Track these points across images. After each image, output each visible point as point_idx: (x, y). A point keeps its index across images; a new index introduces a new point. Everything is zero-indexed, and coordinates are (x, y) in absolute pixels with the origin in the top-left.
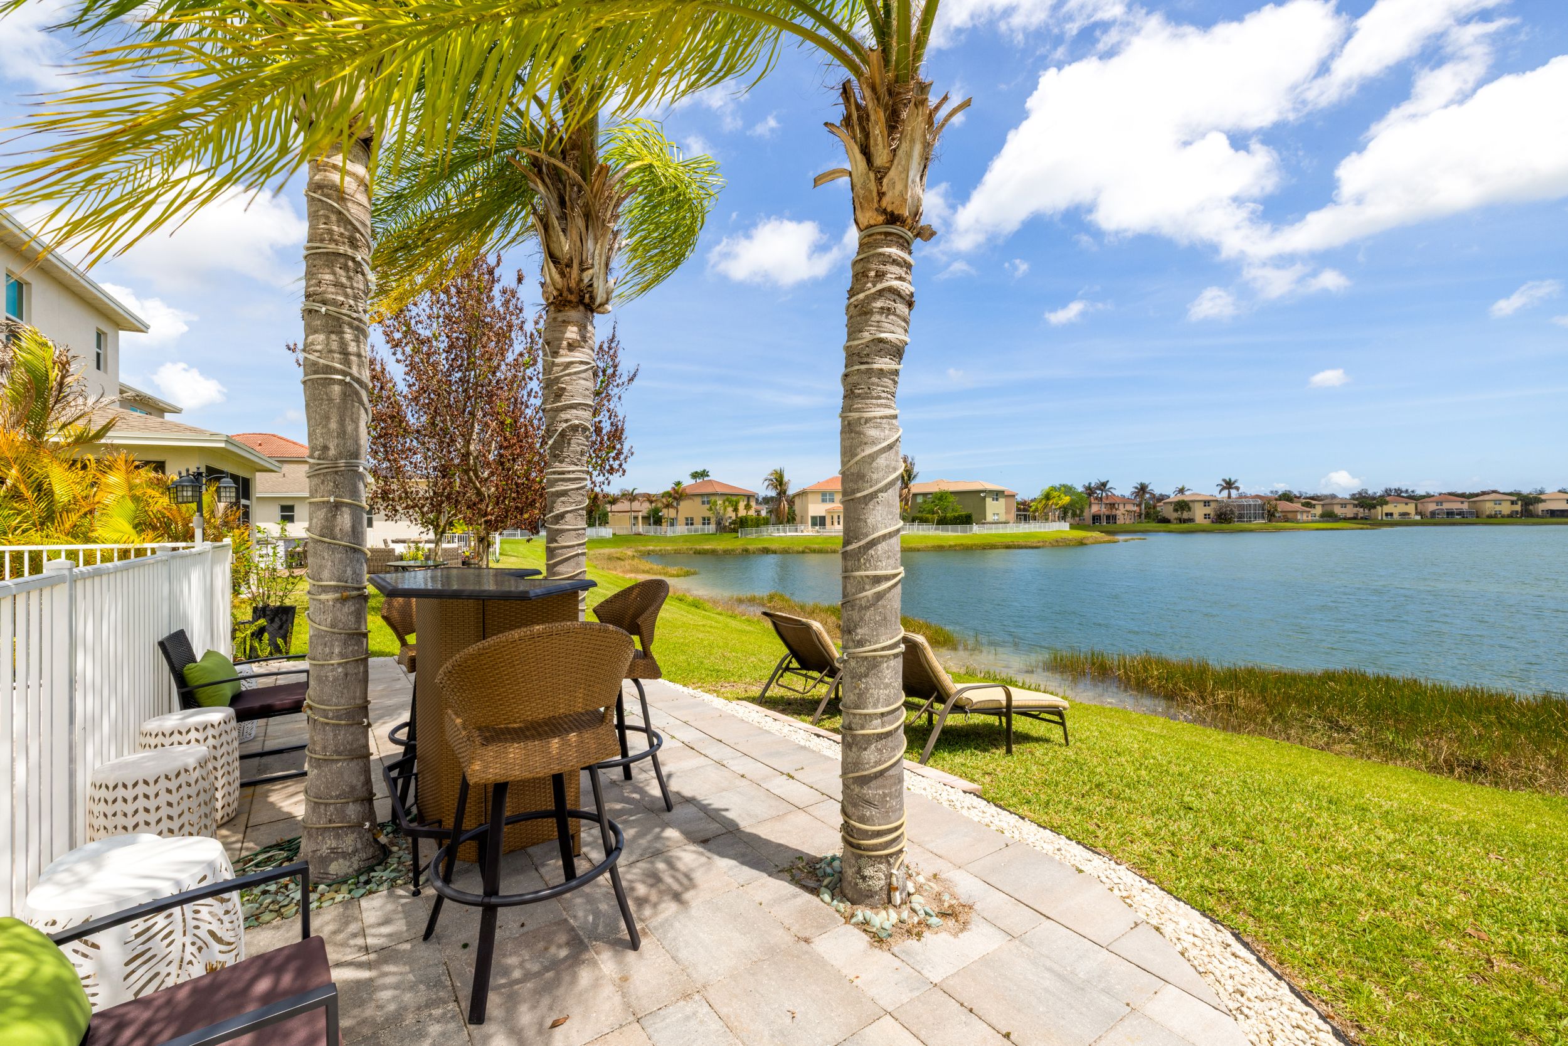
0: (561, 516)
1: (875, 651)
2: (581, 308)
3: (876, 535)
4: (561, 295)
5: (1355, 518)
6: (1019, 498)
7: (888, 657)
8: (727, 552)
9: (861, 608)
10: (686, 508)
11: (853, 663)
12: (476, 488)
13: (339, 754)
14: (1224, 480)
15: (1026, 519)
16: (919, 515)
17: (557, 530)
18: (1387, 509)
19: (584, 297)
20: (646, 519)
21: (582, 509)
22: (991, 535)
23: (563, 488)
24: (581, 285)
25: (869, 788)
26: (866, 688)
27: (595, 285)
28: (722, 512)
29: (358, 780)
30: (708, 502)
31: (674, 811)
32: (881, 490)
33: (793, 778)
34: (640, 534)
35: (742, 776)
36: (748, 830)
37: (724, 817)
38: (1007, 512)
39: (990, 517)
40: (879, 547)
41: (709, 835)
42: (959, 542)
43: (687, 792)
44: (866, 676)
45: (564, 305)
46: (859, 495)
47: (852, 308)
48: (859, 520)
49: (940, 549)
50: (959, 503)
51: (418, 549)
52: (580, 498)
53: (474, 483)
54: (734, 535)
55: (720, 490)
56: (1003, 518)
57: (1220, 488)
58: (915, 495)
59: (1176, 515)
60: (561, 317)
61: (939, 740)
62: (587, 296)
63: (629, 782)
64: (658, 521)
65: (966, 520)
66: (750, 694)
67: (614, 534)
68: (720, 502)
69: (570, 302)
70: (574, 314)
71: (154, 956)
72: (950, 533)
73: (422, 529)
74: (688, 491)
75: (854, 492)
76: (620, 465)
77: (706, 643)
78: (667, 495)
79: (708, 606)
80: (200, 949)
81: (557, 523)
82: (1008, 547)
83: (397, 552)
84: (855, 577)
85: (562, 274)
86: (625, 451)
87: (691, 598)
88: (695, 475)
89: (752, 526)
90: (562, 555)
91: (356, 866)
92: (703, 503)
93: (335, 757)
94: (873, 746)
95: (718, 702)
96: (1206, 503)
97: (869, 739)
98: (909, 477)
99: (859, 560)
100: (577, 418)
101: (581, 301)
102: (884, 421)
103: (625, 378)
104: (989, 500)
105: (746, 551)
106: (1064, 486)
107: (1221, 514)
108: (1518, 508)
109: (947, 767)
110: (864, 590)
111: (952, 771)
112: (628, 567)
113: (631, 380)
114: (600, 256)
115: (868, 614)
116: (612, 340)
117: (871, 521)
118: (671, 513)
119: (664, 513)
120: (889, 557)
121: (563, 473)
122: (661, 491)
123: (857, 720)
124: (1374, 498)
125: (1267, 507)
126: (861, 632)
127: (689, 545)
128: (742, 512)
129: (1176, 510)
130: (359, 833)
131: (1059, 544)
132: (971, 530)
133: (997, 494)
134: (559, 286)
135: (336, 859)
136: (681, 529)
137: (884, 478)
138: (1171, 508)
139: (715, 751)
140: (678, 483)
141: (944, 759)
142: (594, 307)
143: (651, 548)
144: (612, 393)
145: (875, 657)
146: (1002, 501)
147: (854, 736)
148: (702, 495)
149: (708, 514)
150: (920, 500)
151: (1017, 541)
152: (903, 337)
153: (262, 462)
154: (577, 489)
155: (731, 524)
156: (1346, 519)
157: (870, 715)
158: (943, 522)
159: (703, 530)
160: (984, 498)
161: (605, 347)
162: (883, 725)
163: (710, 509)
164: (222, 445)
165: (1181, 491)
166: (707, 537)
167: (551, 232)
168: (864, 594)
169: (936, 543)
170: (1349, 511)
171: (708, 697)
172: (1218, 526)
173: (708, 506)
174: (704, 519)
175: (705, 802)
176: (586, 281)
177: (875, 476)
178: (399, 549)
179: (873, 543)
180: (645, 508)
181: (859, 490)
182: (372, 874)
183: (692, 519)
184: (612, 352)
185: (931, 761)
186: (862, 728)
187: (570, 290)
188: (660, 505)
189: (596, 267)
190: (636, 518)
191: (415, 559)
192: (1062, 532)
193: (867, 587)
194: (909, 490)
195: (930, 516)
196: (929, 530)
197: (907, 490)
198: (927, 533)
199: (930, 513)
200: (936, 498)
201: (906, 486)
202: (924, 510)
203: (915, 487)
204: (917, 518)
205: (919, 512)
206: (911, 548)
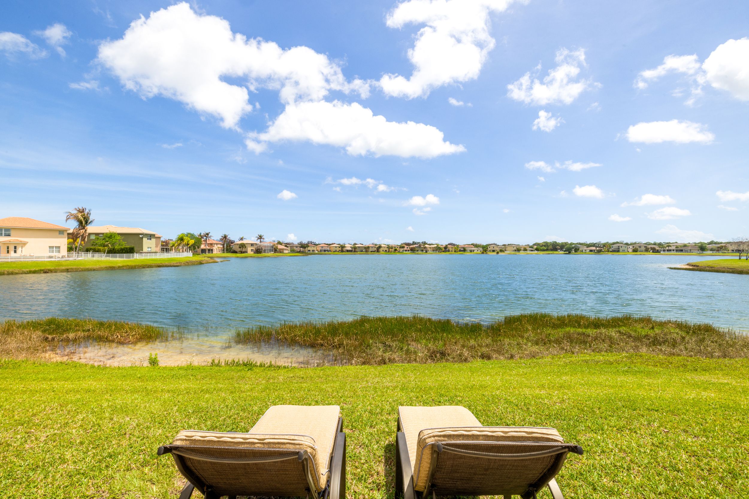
5: (300, 252)
6: (162, 239)
14: (259, 235)
15: (167, 250)
16: (92, 247)
18: (309, 248)
22: (147, 260)
38: (157, 246)
39: (145, 249)
42: (125, 264)
49: (112, 269)
50: (124, 240)
56: (154, 249)
57: (257, 238)
58: (90, 234)
59: (239, 250)
65: (131, 251)
72: (118, 259)
82: (159, 266)
96: (252, 245)
98: (86, 222)
104: (145, 240)
106: (189, 234)
107: (258, 249)
108: (340, 249)
124: (305, 245)
125: (274, 247)
129: (240, 248)
131: (189, 264)
132: (133, 257)
133: (151, 236)
138: (238, 246)
146: (153, 240)
150: (93, 237)
151: (164, 263)
156: (298, 252)
158: (112, 251)
160: (142, 238)
165: (242, 239)
169: (108, 265)
170: (298, 249)
172: (256, 255)
192: (189, 257)
194: (86, 230)
195: (101, 248)
196: (101, 257)
197: (84, 230)
198: (100, 259)
199: (101, 246)
200: (107, 237)
201: (84, 228)
202: (96, 244)
203: (90, 229)
204: (91, 249)
205: (93, 245)
206: (88, 269)
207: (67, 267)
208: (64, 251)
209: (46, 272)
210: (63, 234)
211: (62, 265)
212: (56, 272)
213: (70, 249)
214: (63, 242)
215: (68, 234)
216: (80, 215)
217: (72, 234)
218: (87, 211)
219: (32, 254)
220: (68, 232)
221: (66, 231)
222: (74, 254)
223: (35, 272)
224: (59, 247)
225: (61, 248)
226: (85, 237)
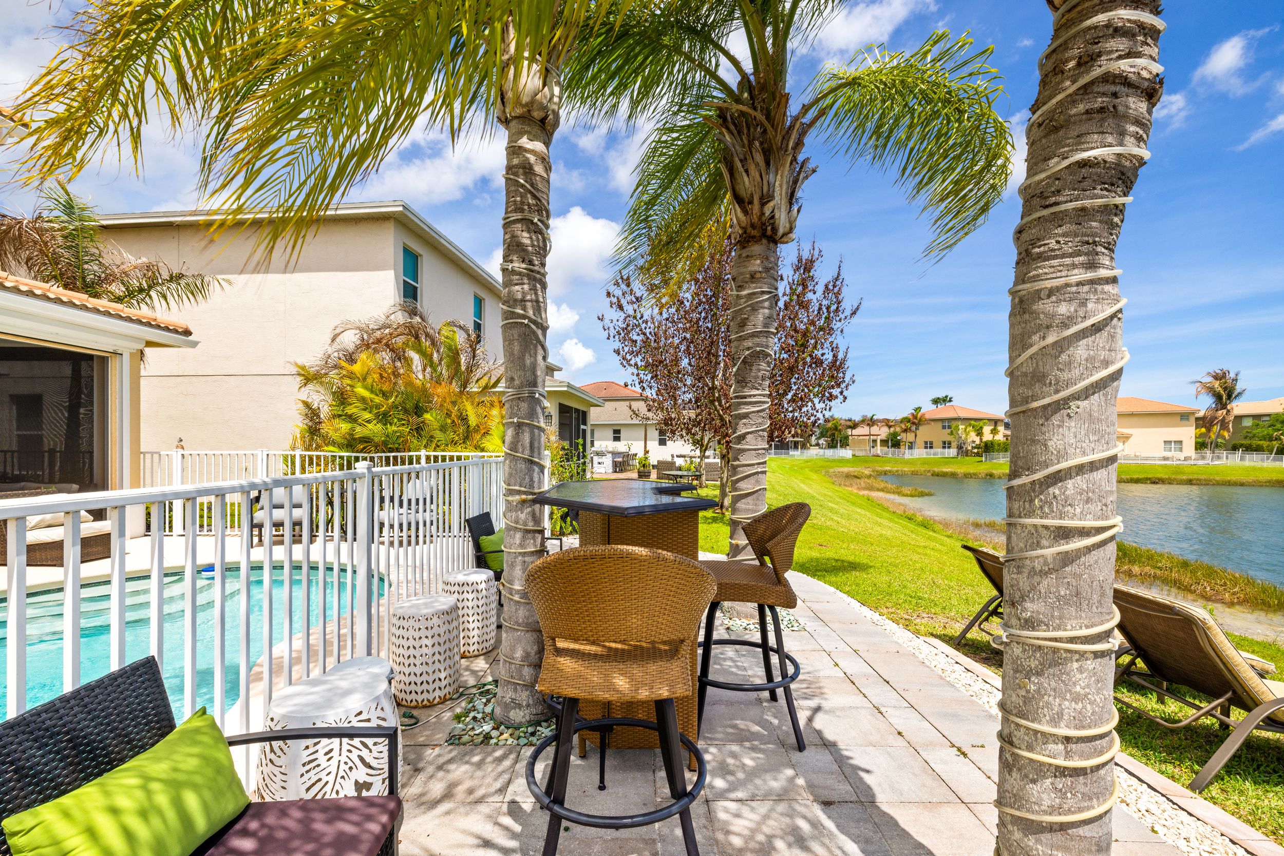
0: (743, 437)
1: (1056, 640)
2: (764, 241)
3: (1064, 465)
4: (745, 232)
7: (1082, 655)
8: (967, 476)
9: (1033, 572)
10: (924, 433)
11: (1017, 650)
12: (720, 415)
13: (519, 625)
16: (1244, 442)
17: (739, 449)
19: (766, 230)
20: (884, 442)
21: (763, 430)
23: (744, 411)
24: (764, 219)
25: (1038, 841)
26: (1038, 691)
27: (777, 216)
28: (963, 436)
29: (532, 649)
30: (949, 427)
31: (805, 753)
32: (1076, 397)
33: (965, 755)
34: (879, 456)
35: (899, 733)
36: (885, 808)
37: (861, 779)
40: (1070, 484)
41: (834, 797)
43: (829, 735)
44: (1039, 674)
45: (748, 241)
46: (1035, 405)
47: (1035, 129)
48: (1034, 442)
51: (691, 463)
52: (760, 420)
53: (718, 412)
54: (979, 459)
55: (963, 415)
60: (745, 253)
61: (1236, 757)
62: (769, 228)
63: (774, 704)
64: (896, 444)
66: (949, 632)
67: (854, 455)
68: (962, 427)
69: (754, 237)
70: (756, 249)
71: (318, 765)
73: (693, 448)
74: (927, 416)
75: (1026, 400)
76: (841, 393)
77: (918, 566)
78: (905, 420)
79: (939, 527)
80: (351, 768)
81: (739, 443)
83: (677, 465)
84: (1023, 526)
85: (746, 212)
86: (847, 379)
87: (921, 519)
88: (936, 401)
89: (998, 451)
90: (743, 472)
91: (528, 718)
92: (944, 427)
93: (516, 627)
94: (1048, 781)
95: (901, 635)
97: (1041, 771)
98: (1230, 396)
99: (1031, 501)
100: (758, 345)
101: (764, 235)
102: (1086, 288)
103: (848, 312)
105: (991, 475)
109: (1245, 809)
110: (1038, 545)
111: (1252, 820)
112: (863, 485)
113: (854, 313)
114: (781, 186)
115: (1045, 584)
116: (837, 279)
117: (1055, 443)
118: (910, 437)
119: (902, 437)
120: (1088, 501)
121: (745, 397)
122: (899, 417)
123: (1020, 734)
126: (1031, 608)
127: (927, 467)
128: (987, 436)
130: (531, 692)
134: (743, 225)
135: (515, 708)
136: (919, 453)
137: (1081, 378)
139: (878, 694)
140: (918, 409)
141: (1241, 792)
142: (777, 238)
143: (888, 468)
144: (835, 327)
145: (1055, 650)
147: (1016, 756)
148: (942, 420)
149: (948, 438)
152: (1136, 151)
153: (591, 400)
154: (758, 411)
155: (973, 448)
157: (1044, 734)
159: (943, 453)
161: (831, 287)
162: (1068, 755)
163: (952, 433)
164: (565, 389)
166: (947, 461)
167: (737, 176)
168: (1040, 552)
169: (1275, 477)
171: (891, 626)
173: (949, 431)
174: (944, 443)
175: (846, 753)
176: (767, 213)
177: (1065, 376)
178: (679, 462)
179: (1057, 478)
180: (883, 432)
181: (1034, 398)
182: (538, 728)
183: (931, 443)
184: (836, 290)
185: (1215, 790)
186: (1030, 748)
187: (753, 226)
188: (898, 429)
189: (777, 198)
190: (875, 441)
191: (689, 470)
193: (1044, 542)
194: (1228, 411)
195: (1265, 444)
196: (1263, 460)
197: (1225, 411)
198: (1259, 464)
199: (1265, 439)
200: (1277, 420)
201: (1224, 406)
202: (1254, 436)
203: (1239, 407)
204: (1241, 446)
205: (1246, 438)
206: (1229, 482)
207: (1191, 477)
208: (1189, 449)
209: (1154, 482)
210: (1188, 419)
211: (1183, 473)
212: (1170, 483)
213: (1200, 446)
214: (1188, 434)
215: (1197, 419)
216: (1217, 384)
217: (1203, 419)
218: (1232, 375)
219: (1137, 454)
220: (1197, 415)
221: (1193, 413)
222: (1208, 454)
223: (1137, 481)
224: (1181, 442)
225: (1184, 443)
226: (1228, 423)
